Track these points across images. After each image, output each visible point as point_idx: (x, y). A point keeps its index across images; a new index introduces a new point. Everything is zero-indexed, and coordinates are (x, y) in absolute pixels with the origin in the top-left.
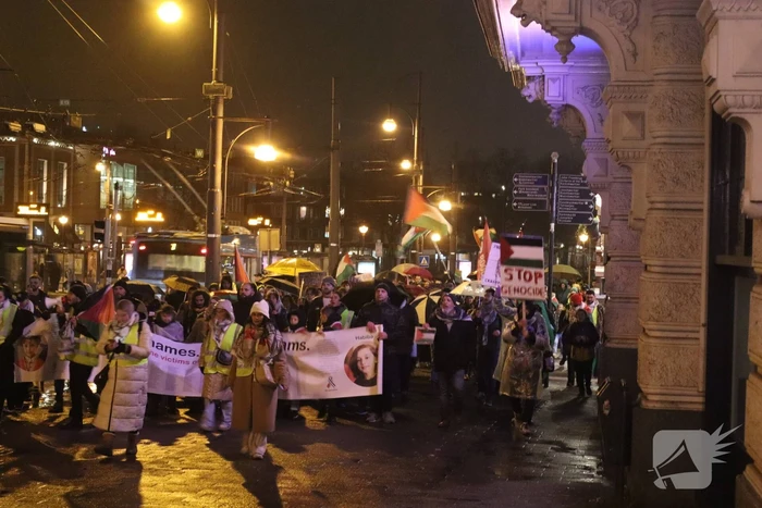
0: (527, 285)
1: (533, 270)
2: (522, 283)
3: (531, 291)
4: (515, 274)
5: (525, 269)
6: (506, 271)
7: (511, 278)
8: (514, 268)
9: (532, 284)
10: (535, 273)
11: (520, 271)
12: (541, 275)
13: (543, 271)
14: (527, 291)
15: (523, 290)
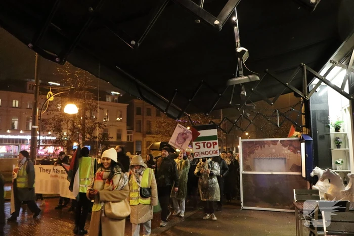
0: (209, 150)
1: (211, 142)
2: (206, 149)
3: (211, 152)
4: (202, 145)
5: (207, 142)
6: (196, 144)
7: (199, 148)
8: (201, 142)
9: (212, 149)
10: (213, 143)
11: (204, 143)
12: (216, 144)
13: (217, 141)
14: (209, 153)
15: (207, 153)
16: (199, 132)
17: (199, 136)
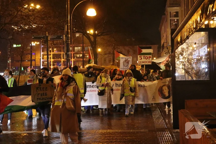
0: (146, 60)
1: (148, 56)
2: (145, 60)
3: (147, 62)
4: (143, 57)
5: (146, 56)
6: (140, 57)
7: (141, 59)
8: (142, 56)
9: (148, 60)
10: (149, 57)
11: (144, 56)
12: (150, 57)
13: (151, 56)
14: (146, 62)
15: (145, 62)
16: (142, 50)
17: (142, 52)
